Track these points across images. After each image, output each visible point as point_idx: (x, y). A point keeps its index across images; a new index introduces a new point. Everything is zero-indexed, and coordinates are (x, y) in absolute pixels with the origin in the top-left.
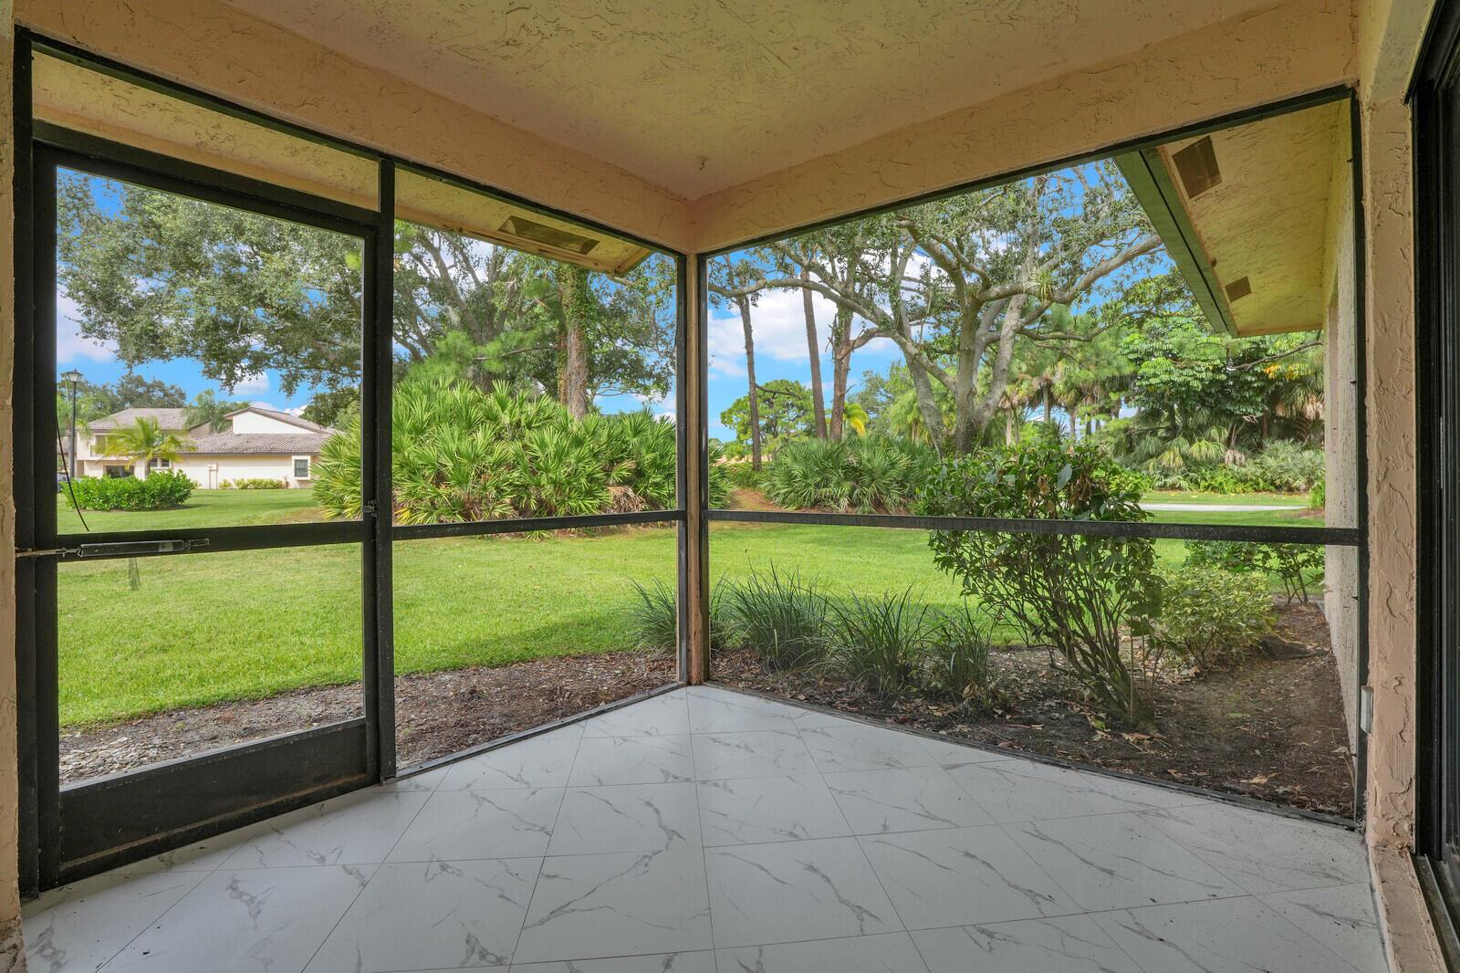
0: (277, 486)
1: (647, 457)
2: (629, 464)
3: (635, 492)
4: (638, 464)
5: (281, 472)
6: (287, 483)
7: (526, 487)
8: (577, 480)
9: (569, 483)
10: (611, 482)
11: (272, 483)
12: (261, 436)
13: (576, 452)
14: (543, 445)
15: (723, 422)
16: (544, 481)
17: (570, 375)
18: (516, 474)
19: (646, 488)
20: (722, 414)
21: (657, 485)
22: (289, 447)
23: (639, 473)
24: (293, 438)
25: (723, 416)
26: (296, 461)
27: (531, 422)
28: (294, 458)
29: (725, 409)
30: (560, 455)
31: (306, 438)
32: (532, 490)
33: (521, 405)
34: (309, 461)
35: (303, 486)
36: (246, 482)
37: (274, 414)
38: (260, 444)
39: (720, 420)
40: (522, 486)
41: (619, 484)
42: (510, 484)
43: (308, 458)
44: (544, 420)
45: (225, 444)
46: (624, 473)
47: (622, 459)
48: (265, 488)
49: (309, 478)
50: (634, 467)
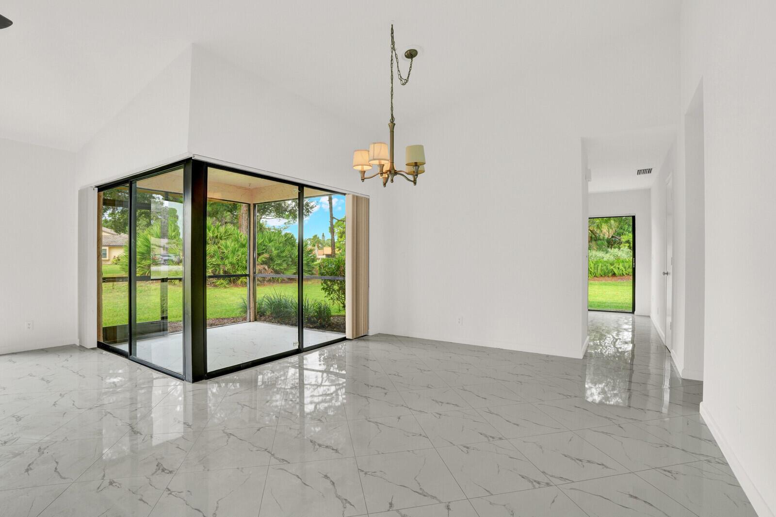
1: (275, 252)
2: (266, 255)
3: (269, 268)
4: (270, 255)
7: (219, 265)
8: (241, 262)
9: (238, 264)
13: (242, 250)
14: (226, 247)
16: (227, 262)
17: (242, 214)
18: (214, 260)
19: (274, 266)
21: (280, 265)
23: (271, 259)
27: (222, 237)
30: (234, 252)
32: (221, 266)
33: (218, 229)
34: (107, 250)
40: (217, 265)
41: (261, 264)
42: (211, 264)
44: (228, 235)
46: (263, 259)
47: (263, 253)
49: (107, 259)
50: (268, 256)
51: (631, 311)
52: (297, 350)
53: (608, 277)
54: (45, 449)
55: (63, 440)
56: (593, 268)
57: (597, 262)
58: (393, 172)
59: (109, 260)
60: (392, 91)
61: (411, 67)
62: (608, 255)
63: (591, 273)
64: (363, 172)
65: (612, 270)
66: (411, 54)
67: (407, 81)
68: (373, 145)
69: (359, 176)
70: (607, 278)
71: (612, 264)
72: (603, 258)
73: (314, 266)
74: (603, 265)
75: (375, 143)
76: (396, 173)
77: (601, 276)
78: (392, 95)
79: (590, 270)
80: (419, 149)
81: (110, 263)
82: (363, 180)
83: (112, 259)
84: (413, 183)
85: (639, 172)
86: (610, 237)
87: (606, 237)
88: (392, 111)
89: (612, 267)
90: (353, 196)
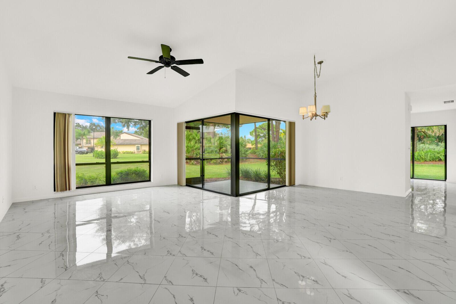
0: (132, 153)
5: (133, 149)
6: (135, 152)
10: (220, 153)
11: (131, 152)
12: (128, 140)
15: (251, 135)
20: (250, 132)
22: (135, 143)
24: (135, 140)
25: (251, 133)
26: (137, 146)
28: (136, 145)
29: (251, 131)
31: (139, 140)
35: (138, 153)
36: (125, 152)
37: (130, 134)
38: (127, 142)
39: (250, 134)
43: (140, 145)
45: (119, 142)
48: (129, 153)
49: (140, 151)
50: (225, 149)
51: (444, 180)
52: (267, 189)
53: (436, 161)
56: (424, 156)
57: (427, 152)
58: (316, 115)
59: (140, 152)
60: (315, 82)
61: (320, 68)
62: (439, 147)
63: (422, 159)
64: (303, 116)
65: (439, 157)
66: (320, 63)
67: (319, 75)
68: (309, 106)
69: (302, 117)
70: (434, 162)
71: (438, 153)
72: (435, 149)
73: (247, 154)
74: (432, 154)
75: (311, 105)
76: (317, 115)
77: (430, 161)
78: (315, 84)
79: (422, 156)
80: (328, 107)
81: (141, 153)
82: (303, 119)
83: (142, 151)
84: (324, 119)
85: (445, 102)
86: (441, 135)
87: (437, 135)
88: (315, 90)
89: (439, 155)
90: (289, 122)
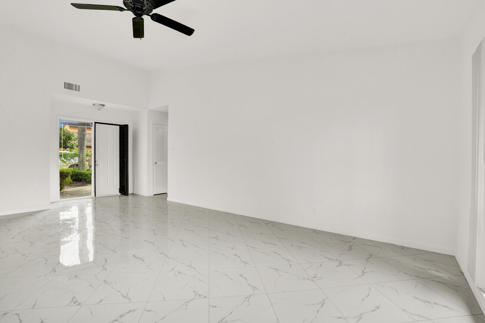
54: (52, 271)
55: (40, 277)
